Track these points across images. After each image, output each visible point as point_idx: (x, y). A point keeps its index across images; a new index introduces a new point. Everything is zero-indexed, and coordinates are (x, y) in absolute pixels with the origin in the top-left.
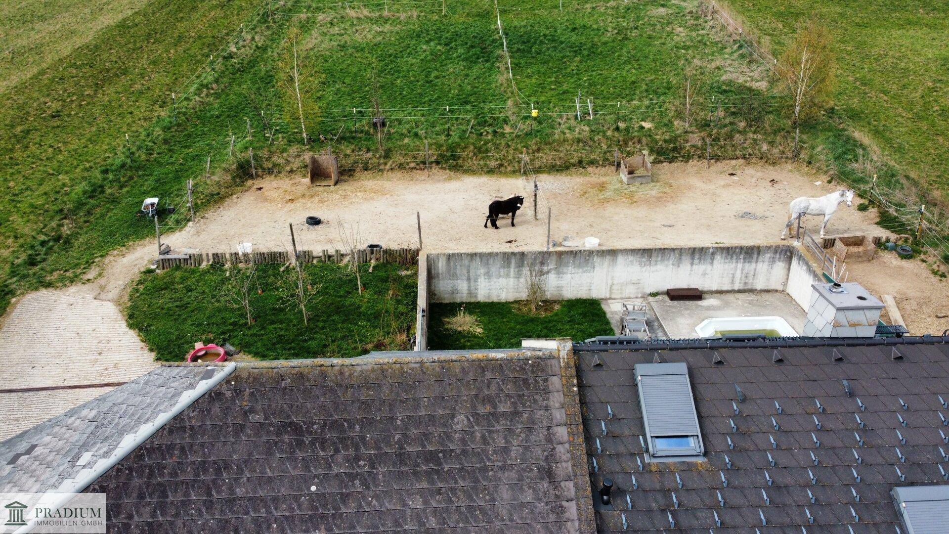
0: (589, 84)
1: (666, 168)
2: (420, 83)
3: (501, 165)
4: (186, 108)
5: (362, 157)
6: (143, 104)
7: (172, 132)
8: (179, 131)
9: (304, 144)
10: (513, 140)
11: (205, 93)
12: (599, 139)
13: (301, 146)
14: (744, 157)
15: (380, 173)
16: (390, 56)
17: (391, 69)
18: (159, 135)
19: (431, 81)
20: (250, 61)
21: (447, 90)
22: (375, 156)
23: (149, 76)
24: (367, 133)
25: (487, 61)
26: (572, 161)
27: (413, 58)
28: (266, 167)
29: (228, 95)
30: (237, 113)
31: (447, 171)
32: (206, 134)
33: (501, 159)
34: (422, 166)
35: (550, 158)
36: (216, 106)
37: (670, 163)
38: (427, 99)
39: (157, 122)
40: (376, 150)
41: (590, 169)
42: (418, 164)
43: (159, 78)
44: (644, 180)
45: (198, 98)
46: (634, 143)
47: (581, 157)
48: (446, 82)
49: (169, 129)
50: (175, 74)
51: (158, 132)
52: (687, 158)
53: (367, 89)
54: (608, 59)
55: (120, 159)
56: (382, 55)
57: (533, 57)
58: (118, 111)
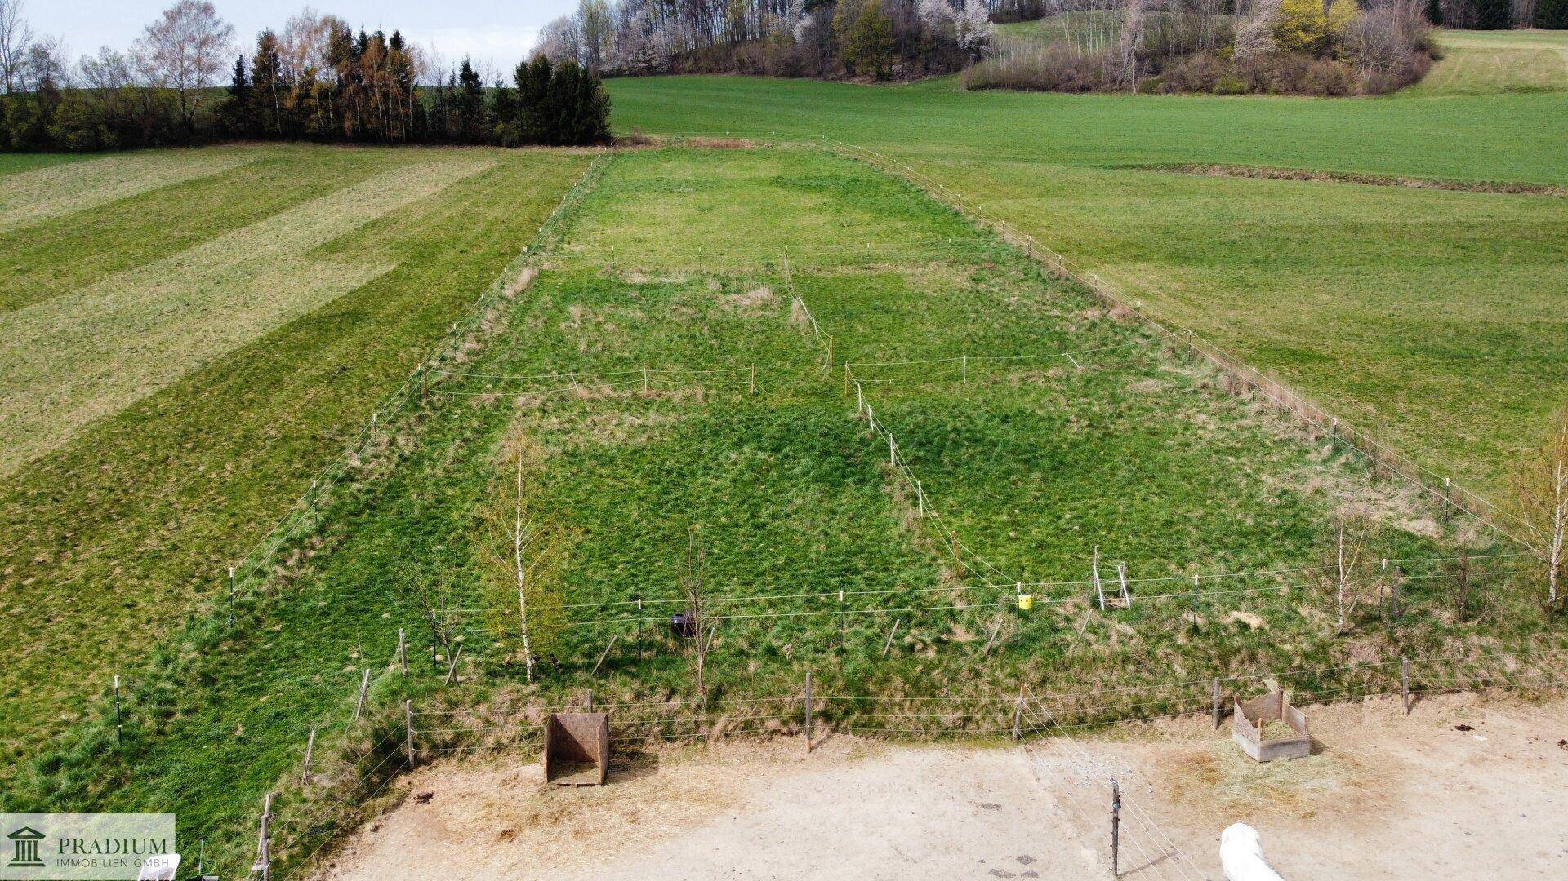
0: (1082, 526)
1: (1320, 716)
2: (742, 530)
3: (967, 720)
4: (256, 594)
5: (658, 709)
6: (159, 582)
7: (221, 653)
8: (237, 651)
9: (524, 681)
10: (984, 659)
11: (296, 557)
12: (1167, 655)
13: (519, 686)
14: (1474, 687)
15: (700, 745)
16: (669, 472)
17: (677, 499)
18: (192, 661)
19: (764, 525)
20: (390, 487)
21: (801, 543)
22: (687, 707)
23: (178, 520)
24: (662, 650)
25: (863, 482)
26: (1119, 707)
27: (716, 478)
28: (438, 739)
29: (344, 560)
30: (366, 602)
31: (850, 735)
32: (298, 657)
33: (966, 706)
34: (794, 727)
35: (1072, 701)
36: (321, 586)
37: (1326, 704)
38: (767, 564)
39: (190, 629)
40: (689, 693)
41: (1160, 723)
42: (785, 723)
43: (197, 524)
44: (1296, 752)
45: (281, 571)
46: (1242, 662)
47: (1137, 695)
48: (794, 525)
49: (215, 646)
50: (233, 515)
51: (188, 651)
52: (1358, 692)
53: (637, 544)
54: (1092, 475)
55: (97, 726)
56: (651, 469)
57: (948, 473)
58: (101, 602)
